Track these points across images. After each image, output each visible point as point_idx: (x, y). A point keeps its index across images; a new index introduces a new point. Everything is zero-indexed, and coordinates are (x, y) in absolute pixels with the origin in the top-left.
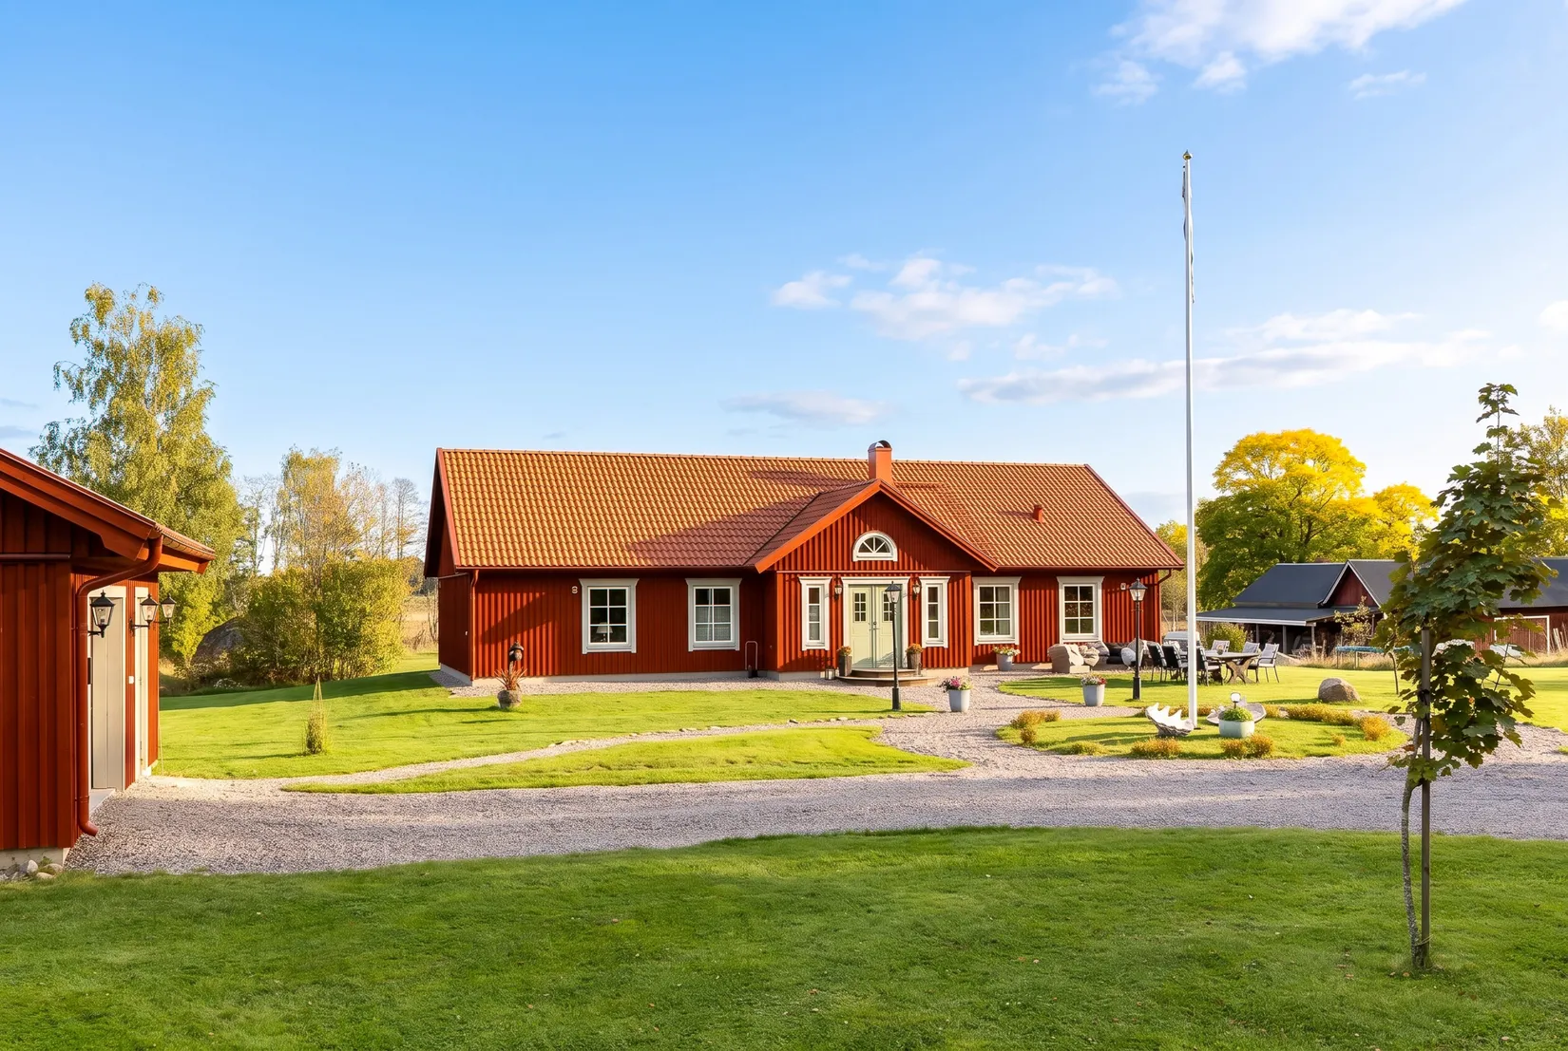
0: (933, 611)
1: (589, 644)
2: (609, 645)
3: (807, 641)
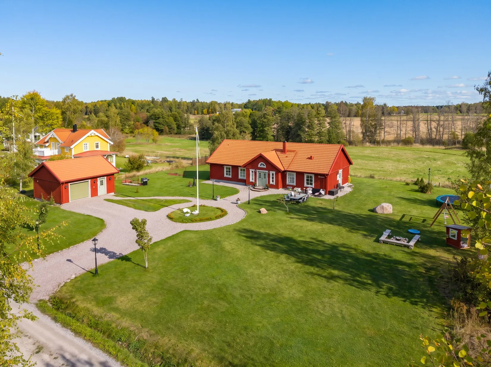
0: (273, 178)
1: (225, 175)
2: (228, 176)
3: (251, 180)
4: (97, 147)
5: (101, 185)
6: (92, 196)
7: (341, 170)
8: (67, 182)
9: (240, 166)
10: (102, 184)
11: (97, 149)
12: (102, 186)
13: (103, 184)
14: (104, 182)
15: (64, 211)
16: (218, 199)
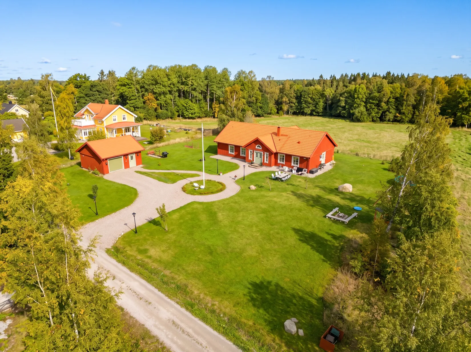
0: (267, 157)
1: (230, 152)
2: (232, 153)
3: (249, 158)
4: (124, 119)
6: (125, 168)
7: (325, 152)
8: (106, 159)
9: (241, 147)
11: (124, 121)
12: (132, 160)
14: (133, 157)
15: (107, 181)
16: (221, 174)
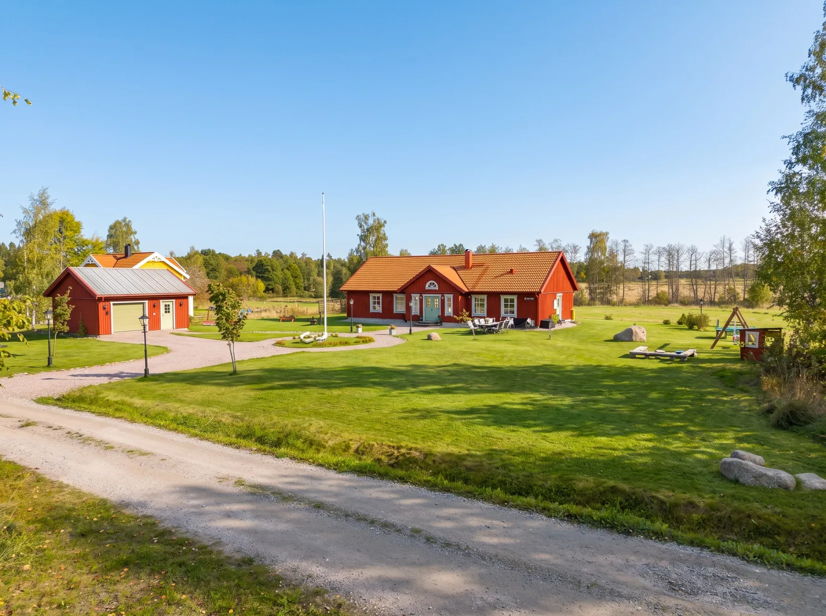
0: (449, 305)
1: (372, 310)
2: (376, 311)
3: (413, 312)
5: (166, 312)
6: (150, 329)
7: (561, 294)
8: (108, 299)
9: (395, 292)
10: (167, 310)
12: (167, 314)
13: (169, 312)
14: (171, 307)
16: (360, 330)
